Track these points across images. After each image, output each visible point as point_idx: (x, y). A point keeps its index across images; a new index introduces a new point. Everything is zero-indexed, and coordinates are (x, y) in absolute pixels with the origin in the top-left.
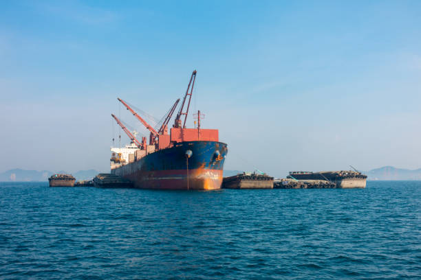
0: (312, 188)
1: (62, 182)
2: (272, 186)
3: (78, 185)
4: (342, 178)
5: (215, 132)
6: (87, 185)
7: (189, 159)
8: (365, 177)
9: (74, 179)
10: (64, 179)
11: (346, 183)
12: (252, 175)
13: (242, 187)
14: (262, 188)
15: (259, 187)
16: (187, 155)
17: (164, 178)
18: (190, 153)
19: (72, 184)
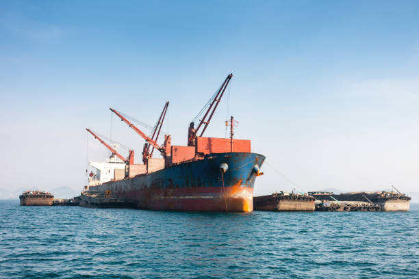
0: (356, 210)
1: (38, 200)
2: (314, 208)
3: (56, 204)
4: (385, 199)
5: (247, 143)
6: (67, 203)
7: (224, 174)
8: (408, 199)
9: (52, 197)
10: (40, 196)
11: (389, 206)
12: (291, 195)
13: (280, 208)
14: (302, 211)
15: (300, 208)
16: (222, 169)
17: (187, 197)
18: (225, 167)
19: (50, 203)
